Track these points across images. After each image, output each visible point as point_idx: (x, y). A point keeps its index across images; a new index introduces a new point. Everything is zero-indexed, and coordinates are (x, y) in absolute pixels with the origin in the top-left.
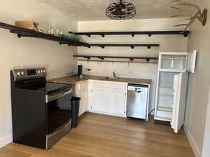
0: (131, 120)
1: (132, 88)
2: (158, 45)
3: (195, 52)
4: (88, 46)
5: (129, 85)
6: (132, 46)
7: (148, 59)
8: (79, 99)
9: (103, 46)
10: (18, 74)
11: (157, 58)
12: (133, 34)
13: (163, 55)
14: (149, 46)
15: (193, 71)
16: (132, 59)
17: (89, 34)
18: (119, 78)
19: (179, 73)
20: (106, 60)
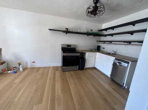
1: (116, 62)
4: (105, 36)
5: (115, 59)
9: (112, 35)
20: (113, 43)
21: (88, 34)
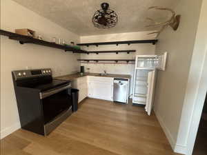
0: (116, 103)
1: (117, 82)
2: (135, 51)
3: (166, 54)
4: (88, 53)
5: (115, 79)
6: (117, 52)
7: (128, 61)
8: (78, 90)
9: (97, 53)
10: (20, 74)
11: (134, 60)
12: (117, 43)
13: (139, 58)
14: (128, 52)
15: (164, 69)
16: (117, 61)
17: (88, 45)
18: (108, 74)
19: (152, 70)
20: (99, 62)
21: (66, 48)
